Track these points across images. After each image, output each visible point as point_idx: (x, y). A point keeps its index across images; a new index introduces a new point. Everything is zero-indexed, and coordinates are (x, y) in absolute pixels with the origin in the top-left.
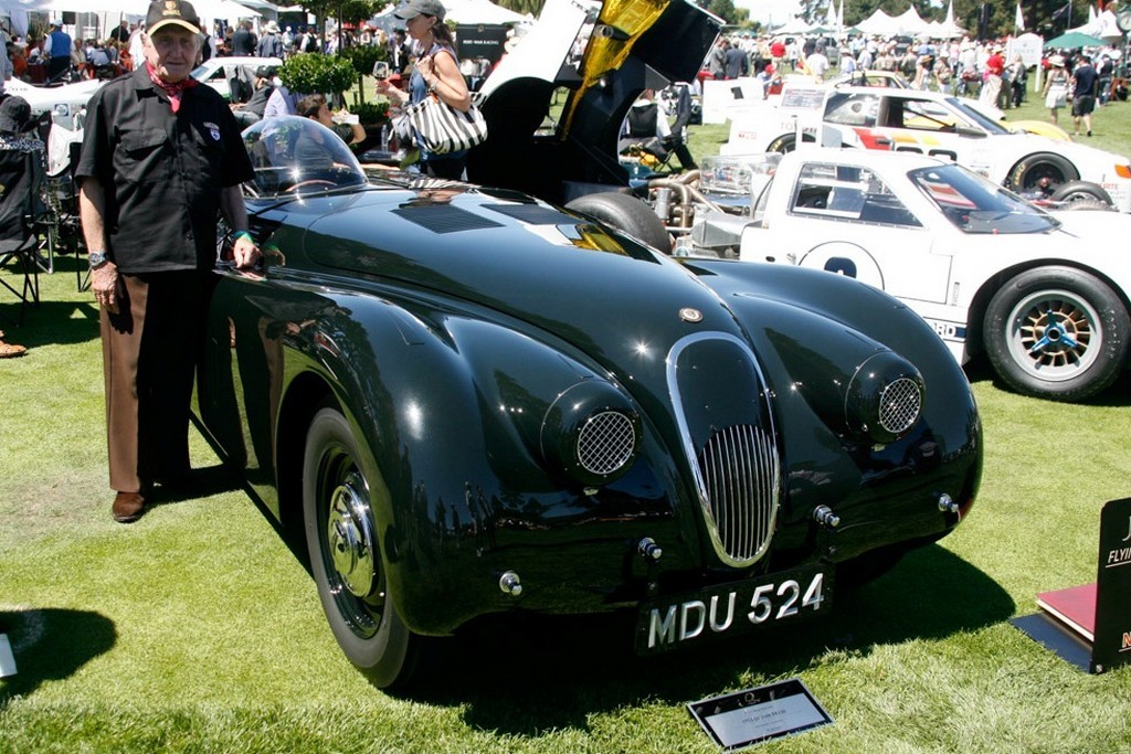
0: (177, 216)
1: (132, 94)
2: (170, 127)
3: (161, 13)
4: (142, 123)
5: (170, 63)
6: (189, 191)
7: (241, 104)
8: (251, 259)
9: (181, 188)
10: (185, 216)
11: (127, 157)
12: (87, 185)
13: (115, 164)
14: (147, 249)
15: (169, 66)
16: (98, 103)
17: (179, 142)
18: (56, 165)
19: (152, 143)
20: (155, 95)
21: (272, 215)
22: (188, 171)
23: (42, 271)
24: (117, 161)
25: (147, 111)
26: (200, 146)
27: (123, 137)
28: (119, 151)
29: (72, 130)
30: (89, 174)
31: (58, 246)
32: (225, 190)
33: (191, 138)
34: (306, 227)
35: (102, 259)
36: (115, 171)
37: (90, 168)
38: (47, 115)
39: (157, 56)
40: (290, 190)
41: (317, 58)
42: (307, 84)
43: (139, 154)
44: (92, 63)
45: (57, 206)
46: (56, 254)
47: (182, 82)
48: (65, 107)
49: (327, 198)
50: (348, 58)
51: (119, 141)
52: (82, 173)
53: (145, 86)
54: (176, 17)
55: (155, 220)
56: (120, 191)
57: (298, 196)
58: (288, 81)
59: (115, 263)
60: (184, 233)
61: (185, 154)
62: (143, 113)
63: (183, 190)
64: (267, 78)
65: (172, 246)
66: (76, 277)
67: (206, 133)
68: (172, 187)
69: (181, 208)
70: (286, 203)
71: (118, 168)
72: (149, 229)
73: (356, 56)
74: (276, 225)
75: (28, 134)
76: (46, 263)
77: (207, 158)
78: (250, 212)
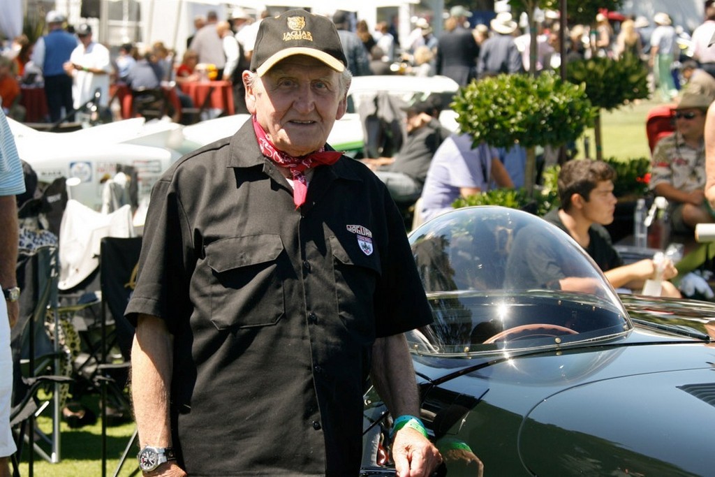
0: (296, 386)
1: (227, 175)
2: (288, 233)
3: (280, 37)
4: (242, 225)
5: (291, 122)
6: (318, 344)
7: (383, 160)
8: (423, 466)
9: (304, 338)
10: (309, 386)
11: (215, 283)
12: (144, 329)
13: (194, 295)
14: (241, 443)
15: (290, 126)
16: (170, 189)
17: (304, 257)
18: (72, 271)
19: (256, 259)
20: (265, 176)
21: (463, 385)
22: (317, 308)
23: (40, 458)
24: (197, 289)
25: (252, 204)
26: (339, 265)
27: (208, 248)
28: (202, 273)
29: (98, 208)
30: (149, 311)
31: (68, 413)
32: (378, 342)
33: (323, 249)
34: (524, 414)
35: (162, 459)
36: (191, 306)
37: (151, 301)
38: (59, 185)
39: (272, 109)
40: (491, 341)
41: (523, 85)
42: (504, 129)
43: (234, 278)
44: (129, 85)
45: (73, 345)
46: (65, 427)
47: (313, 155)
48: (86, 168)
49: (559, 358)
50: (578, 82)
51: (202, 256)
52: (137, 309)
53: (250, 161)
54: (305, 43)
55: (257, 394)
56: (199, 341)
57: (506, 353)
58: (470, 125)
59: (182, 466)
60: (306, 416)
61: (312, 278)
62: (243, 208)
63: (307, 342)
64: (429, 112)
65: (283, 439)
66: (99, 470)
67: (349, 242)
68: (288, 336)
69: (303, 372)
70: (486, 365)
71: (198, 301)
72: (245, 409)
73: (591, 77)
74: (469, 403)
75: (28, 221)
76: (47, 444)
77: (351, 287)
78: (421, 380)
